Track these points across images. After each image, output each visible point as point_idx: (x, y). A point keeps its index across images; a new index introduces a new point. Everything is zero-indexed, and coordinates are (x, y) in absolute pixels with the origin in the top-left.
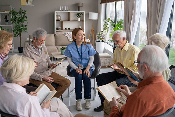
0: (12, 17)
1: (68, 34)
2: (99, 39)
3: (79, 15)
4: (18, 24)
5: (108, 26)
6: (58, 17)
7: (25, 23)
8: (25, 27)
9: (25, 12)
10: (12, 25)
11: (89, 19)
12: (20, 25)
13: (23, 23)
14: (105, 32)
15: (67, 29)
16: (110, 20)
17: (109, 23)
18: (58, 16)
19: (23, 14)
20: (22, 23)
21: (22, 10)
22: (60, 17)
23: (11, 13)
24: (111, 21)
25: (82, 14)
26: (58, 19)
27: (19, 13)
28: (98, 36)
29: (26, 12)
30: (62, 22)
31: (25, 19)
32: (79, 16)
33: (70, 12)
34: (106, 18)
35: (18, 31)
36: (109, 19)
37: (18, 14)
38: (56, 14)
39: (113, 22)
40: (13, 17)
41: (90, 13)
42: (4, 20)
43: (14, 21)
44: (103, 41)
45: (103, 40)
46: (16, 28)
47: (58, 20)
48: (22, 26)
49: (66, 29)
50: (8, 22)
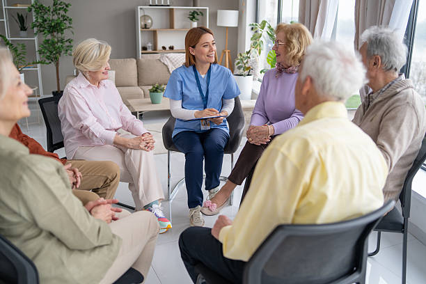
0: (34, 20)
1: (169, 59)
2: (242, 70)
3: (196, 15)
4: (49, 37)
5: (262, 39)
6: (145, 19)
7: (67, 34)
8: (67, 44)
9: (67, 6)
10: (36, 38)
11: (218, 25)
12: (56, 40)
13: (62, 34)
14: (256, 53)
15: (168, 49)
16: (267, 25)
17: (264, 33)
18: (145, 17)
19: (62, 12)
20: (60, 34)
21: (59, 2)
22: (150, 21)
23: (33, 9)
24: (270, 27)
25: (202, 13)
26: (145, 25)
27: (51, 10)
28: (239, 63)
29: (70, 7)
30: (154, 32)
31: (68, 25)
32: (194, 17)
33: (173, 9)
34: (256, 21)
35: (51, 52)
36: (264, 22)
37: (49, 10)
38: (140, 14)
39: (272, 29)
40: (37, 18)
41: (219, 11)
42: (18, 26)
43: (42, 29)
44: (248, 75)
45: (249, 71)
46: (47, 45)
47: (145, 27)
48: (62, 41)
49: (164, 48)
50: (26, 30)
